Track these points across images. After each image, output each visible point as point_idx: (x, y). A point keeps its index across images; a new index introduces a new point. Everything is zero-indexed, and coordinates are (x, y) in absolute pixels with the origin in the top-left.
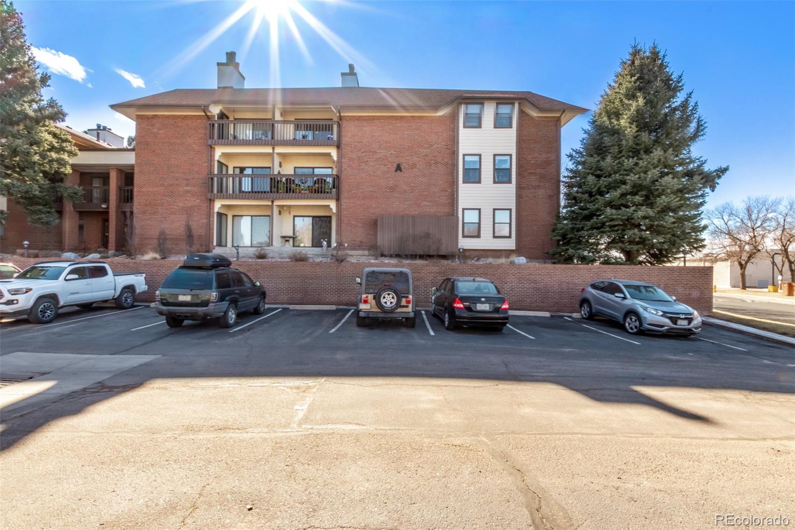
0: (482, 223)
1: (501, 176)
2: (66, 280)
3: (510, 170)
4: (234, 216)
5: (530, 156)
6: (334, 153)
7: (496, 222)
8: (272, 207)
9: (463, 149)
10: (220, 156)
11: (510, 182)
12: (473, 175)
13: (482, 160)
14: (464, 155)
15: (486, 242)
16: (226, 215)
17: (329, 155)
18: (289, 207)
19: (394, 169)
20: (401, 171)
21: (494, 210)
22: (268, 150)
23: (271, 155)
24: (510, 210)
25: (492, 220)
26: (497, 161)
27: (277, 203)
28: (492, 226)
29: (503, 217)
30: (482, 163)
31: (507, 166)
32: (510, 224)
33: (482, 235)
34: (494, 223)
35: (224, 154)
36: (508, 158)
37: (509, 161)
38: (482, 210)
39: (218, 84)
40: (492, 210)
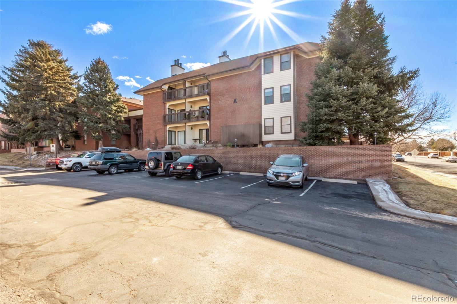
0: (275, 125)
1: (285, 98)
2: (85, 158)
3: (290, 93)
4: (178, 132)
5: (305, 83)
6: (207, 98)
7: (282, 124)
8: (185, 126)
9: (264, 86)
10: (168, 107)
11: (290, 101)
12: (269, 100)
13: (274, 91)
14: (264, 89)
15: (277, 136)
16: (175, 131)
17: (206, 99)
18: (195, 125)
19: (233, 102)
20: (236, 103)
21: (281, 118)
22: (183, 101)
23: (185, 103)
24: (290, 117)
25: (280, 123)
26: (282, 90)
27: (188, 124)
28: (280, 127)
29: (287, 121)
30: (274, 92)
31: (288, 92)
32: (291, 124)
33: (274, 133)
34: (281, 126)
35: (170, 105)
36: (289, 87)
37: (289, 88)
38: (274, 119)
39: (171, 74)
40: (280, 118)
